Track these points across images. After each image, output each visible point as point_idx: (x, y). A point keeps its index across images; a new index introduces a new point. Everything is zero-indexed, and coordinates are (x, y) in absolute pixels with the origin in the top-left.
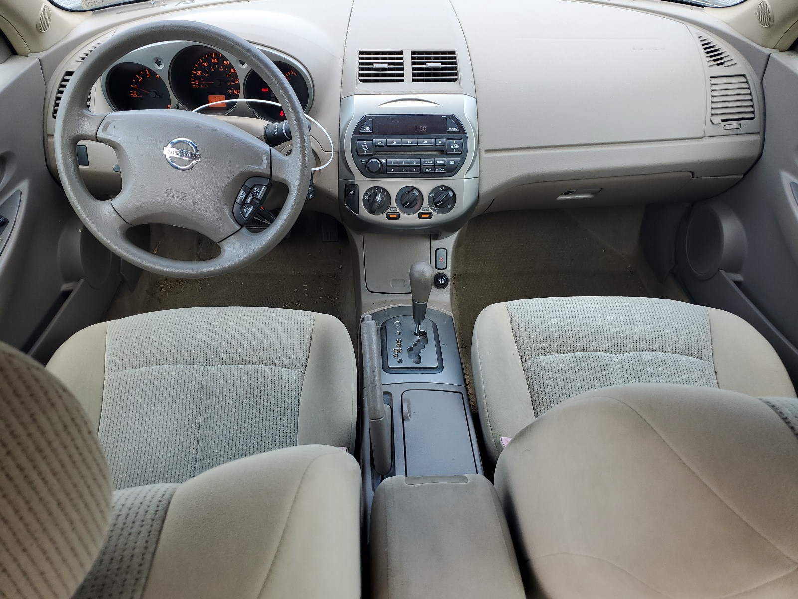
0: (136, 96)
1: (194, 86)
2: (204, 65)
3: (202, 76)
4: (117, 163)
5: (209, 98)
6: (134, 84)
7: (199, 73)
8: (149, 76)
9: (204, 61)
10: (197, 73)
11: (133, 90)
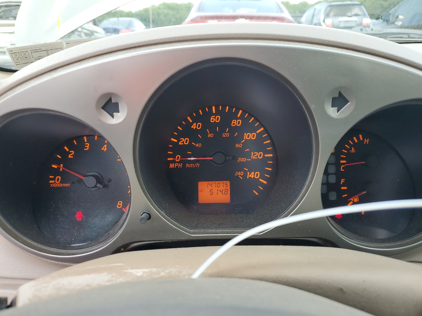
0: (61, 185)
1: (172, 166)
2: (194, 126)
3: (190, 147)
4: (20, 303)
5: (200, 188)
6: (58, 162)
7: (184, 141)
8: (88, 146)
9: (195, 120)
10: (179, 140)
11: (56, 172)
